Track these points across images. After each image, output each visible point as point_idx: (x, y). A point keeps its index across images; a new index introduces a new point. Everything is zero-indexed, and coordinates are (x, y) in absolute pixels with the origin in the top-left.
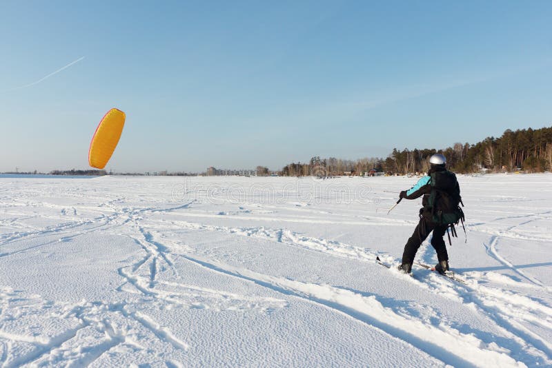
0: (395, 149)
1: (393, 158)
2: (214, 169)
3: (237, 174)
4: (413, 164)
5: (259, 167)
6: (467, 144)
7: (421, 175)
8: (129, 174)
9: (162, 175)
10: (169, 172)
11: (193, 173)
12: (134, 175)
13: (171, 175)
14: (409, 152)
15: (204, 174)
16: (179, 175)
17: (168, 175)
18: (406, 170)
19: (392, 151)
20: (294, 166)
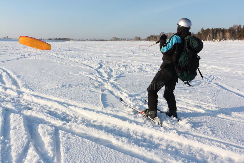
0: (202, 28)
1: (201, 33)
2: (115, 38)
3: (125, 40)
4: (211, 35)
5: (136, 37)
6: (240, 25)
7: (216, 41)
8: (79, 40)
9: (93, 40)
10: (96, 39)
11: (106, 40)
12: (82, 40)
13: (97, 40)
14: (210, 30)
15: (112, 40)
16: (100, 40)
17: (96, 40)
18: (208, 38)
19: (201, 29)
20: (152, 36)
